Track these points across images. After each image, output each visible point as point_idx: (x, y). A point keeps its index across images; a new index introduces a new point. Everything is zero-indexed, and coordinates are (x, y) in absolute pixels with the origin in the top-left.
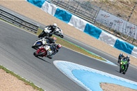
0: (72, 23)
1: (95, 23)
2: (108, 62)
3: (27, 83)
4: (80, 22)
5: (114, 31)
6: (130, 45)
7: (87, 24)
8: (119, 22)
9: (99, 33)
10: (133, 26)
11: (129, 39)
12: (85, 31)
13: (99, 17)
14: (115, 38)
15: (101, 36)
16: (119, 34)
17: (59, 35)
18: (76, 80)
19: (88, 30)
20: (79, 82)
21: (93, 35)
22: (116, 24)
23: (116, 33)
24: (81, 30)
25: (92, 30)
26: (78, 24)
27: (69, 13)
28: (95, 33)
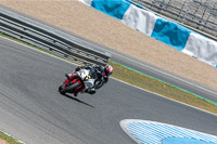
4: (209, 46)
24: (210, 63)
26: (203, 51)
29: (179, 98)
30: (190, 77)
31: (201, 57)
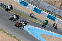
0: (28, 7)
1: (39, 7)
3: (8, 34)
4: (32, 6)
5: (47, 11)
6: (54, 17)
8: (49, 7)
9: (40, 11)
10: (56, 8)
11: (54, 14)
12: (34, 10)
13: (40, 4)
14: (48, 14)
15: (41, 13)
16: (49, 12)
17: (34, 18)
18: (30, 32)
19: (35, 10)
20: (31, 33)
21: (38, 12)
22: (48, 7)
23: (48, 11)
24: (32, 10)
26: (31, 7)
27: (27, 3)
28: (39, 11)
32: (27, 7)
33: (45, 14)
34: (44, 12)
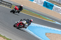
2: (57, 23)
7: (45, 2)
9: (52, 6)
12: (44, 5)
15: (53, 8)
24: (41, 5)
25: (48, 5)
28: (50, 6)
29: (32, 15)
30: (35, 9)
31: (38, 3)
32: (34, 2)
33: (59, 10)
34: (57, 7)
